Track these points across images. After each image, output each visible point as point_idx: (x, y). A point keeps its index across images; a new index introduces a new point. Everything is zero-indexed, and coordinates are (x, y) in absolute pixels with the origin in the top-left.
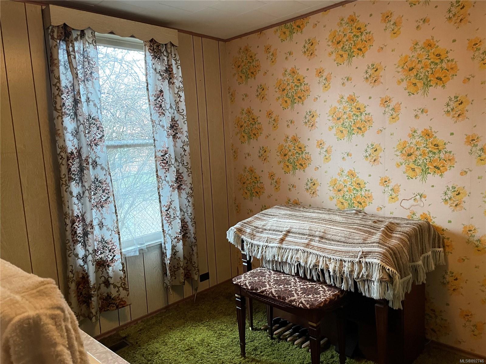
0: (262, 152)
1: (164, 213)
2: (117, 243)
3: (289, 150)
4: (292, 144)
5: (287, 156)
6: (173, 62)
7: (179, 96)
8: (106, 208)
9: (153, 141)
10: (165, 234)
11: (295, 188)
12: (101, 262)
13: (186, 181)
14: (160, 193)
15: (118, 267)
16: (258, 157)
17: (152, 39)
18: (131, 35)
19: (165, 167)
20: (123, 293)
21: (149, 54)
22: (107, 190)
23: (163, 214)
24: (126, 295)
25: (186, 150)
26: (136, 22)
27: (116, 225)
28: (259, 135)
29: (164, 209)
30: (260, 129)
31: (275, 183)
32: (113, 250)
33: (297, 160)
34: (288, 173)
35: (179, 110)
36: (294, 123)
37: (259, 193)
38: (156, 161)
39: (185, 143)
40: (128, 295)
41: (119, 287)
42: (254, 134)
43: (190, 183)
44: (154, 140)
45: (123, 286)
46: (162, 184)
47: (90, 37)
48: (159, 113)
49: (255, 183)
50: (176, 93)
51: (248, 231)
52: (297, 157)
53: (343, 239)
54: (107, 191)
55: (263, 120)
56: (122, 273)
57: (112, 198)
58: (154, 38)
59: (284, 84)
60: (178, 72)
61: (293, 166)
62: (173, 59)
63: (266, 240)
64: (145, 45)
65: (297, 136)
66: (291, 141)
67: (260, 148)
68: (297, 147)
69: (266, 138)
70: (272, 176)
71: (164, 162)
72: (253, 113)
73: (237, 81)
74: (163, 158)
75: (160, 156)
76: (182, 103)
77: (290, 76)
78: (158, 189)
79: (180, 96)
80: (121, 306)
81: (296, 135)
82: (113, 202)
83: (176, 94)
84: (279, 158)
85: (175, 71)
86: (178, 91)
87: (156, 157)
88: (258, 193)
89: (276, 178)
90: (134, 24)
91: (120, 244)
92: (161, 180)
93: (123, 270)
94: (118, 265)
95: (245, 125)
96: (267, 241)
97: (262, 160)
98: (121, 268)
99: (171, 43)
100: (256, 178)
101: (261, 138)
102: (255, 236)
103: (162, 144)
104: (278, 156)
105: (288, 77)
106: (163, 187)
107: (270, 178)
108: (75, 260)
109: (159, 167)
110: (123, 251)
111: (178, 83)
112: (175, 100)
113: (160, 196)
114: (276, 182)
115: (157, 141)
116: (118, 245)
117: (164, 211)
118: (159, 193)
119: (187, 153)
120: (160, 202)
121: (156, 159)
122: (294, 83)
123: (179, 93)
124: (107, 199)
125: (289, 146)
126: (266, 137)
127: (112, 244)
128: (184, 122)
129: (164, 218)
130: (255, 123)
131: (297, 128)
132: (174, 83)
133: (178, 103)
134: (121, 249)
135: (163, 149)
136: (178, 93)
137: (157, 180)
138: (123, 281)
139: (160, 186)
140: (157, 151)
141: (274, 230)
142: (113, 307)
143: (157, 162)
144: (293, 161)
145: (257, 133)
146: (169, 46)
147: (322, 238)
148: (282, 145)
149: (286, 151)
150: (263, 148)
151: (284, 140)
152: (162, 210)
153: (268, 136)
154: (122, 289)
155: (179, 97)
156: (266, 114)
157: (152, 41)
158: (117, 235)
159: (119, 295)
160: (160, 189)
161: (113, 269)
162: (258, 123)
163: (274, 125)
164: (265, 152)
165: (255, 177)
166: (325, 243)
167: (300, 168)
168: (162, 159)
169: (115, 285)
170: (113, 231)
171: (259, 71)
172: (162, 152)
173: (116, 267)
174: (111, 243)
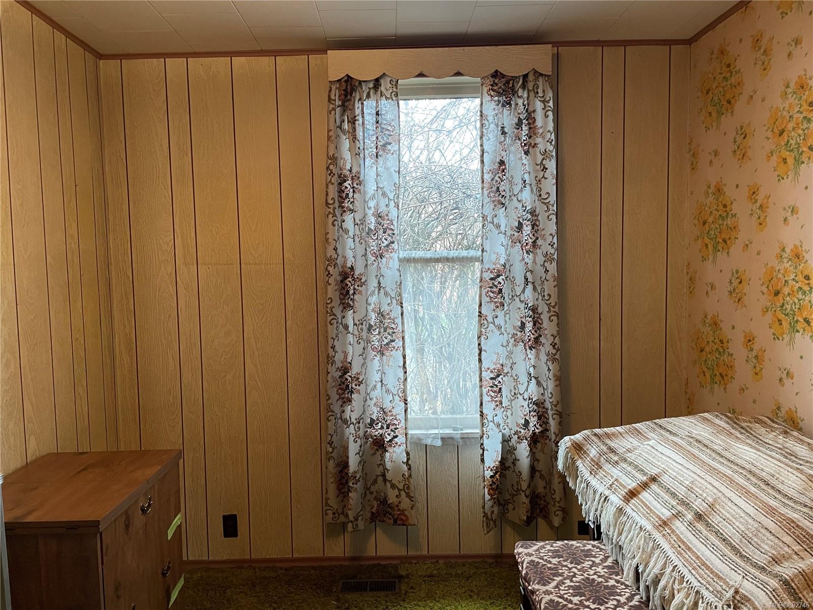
0: (735, 282)
1: (487, 383)
2: (401, 416)
3: (786, 281)
4: (790, 266)
5: (780, 296)
6: (539, 105)
7: (544, 167)
8: (387, 356)
9: (480, 253)
10: (486, 421)
11: (792, 379)
12: (380, 441)
13: (546, 329)
14: (482, 344)
15: (402, 456)
16: (728, 293)
17: (496, 71)
18: (456, 71)
19: (496, 300)
20: (406, 503)
21: (489, 98)
22: (390, 329)
23: (484, 383)
24: (410, 507)
25: (548, 271)
26: (465, 48)
27: (403, 387)
28: (731, 242)
29: (487, 375)
30: (734, 228)
31: (754, 360)
32: (393, 427)
33: (799, 309)
34: (781, 338)
35: (540, 195)
36: (797, 214)
37: (725, 378)
38: (481, 287)
39: (548, 257)
40: (412, 508)
41: (401, 490)
42: (723, 242)
43: (552, 335)
44: (483, 251)
45: (407, 491)
46: (488, 329)
47: (388, 88)
48: (494, 201)
49: (720, 353)
50: (539, 163)
51: (593, 452)
52: (799, 300)
53: (736, 540)
54: (391, 331)
55: (741, 208)
56: (405, 467)
57: (401, 343)
58: (498, 70)
59: (783, 118)
60: (546, 124)
61: (790, 324)
62: (540, 100)
63: (611, 483)
64: (482, 85)
65: (801, 247)
66: (790, 260)
67: (733, 274)
68: (800, 276)
69: (744, 251)
70: (749, 340)
71: (495, 289)
72: (725, 192)
73: (703, 123)
74: (493, 284)
75: (487, 279)
76: (547, 180)
77: (795, 95)
78: (479, 337)
79: (545, 169)
80: (400, 523)
81: (799, 244)
82: (402, 349)
83: (538, 165)
84: (765, 301)
85: (539, 122)
86: (543, 159)
87: (482, 280)
88: (722, 377)
89: (756, 347)
90: (462, 52)
91: (406, 420)
92: (485, 322)
93: (407, 463)
94: (401, 453)
95: (711, 220)
96: (611, 485)
97: (735, 302)
98: (405, 460)
99: (536, 72)
100: (722, 343)
101: (736, 249)
102: (601, 468)
103: (494, 257)
104: (763, 294)
105: (792, 99)
106: (487, 334)
107: (745, 346)
108: (343, 428)
109: (485, 299)
110: (410, 432)
111: (545, 143)
112: (536, 177)
113: (480, 350)
114: (756, 357)
115: (487, 252)
116: (403, 421)
117: (488, 378)
118: (479, 344)
119: (549, 277)
120: (480, 360)
121: (481, 284)
122: (802, 113)
123: (544, 162)
124: (389, 342)
125: (786, 270)
126: (744, 247)
127: (392, 415)
128: (548, 216)
129: (485, 391)
130: (728, 214)
131: (802, 226)
132: (535, 144)
133: (539, 181)
134: (406, 428)
135: (494, 266)
136: (542, 163)
137: (480, 321)
138: (407, 483)
139: (484, 333)
140: (484, 270)
141: (636, 467)
142: (389, 519)
143: (483, 289)
144: (791, 310)
145: (730, 238)
146: (531, 77)
147: (699, 517)
148: (773, 268)
149: (780, 283)
150: (737, 272)
151: (777, 256)
152: (483, 375)
153: (747, 245)
154: (405, 494)
155: (542, 170)
156: (747, 194)
157: (496, 74)
158: (403, 404)
159: (400, 503)
160: (482, 338)
161: (391, 457)
162: (732, 216)
163: (759, 218)
164: (740, 282)
165: (720, 338)
166: (697, 533)
167: (804, 330)
168: (491, 285)
169: (393, 484)
170: (397, 396)
171: (741, 96)
172: (491, 272)
173: (396, 455)
174: (390, 414)
